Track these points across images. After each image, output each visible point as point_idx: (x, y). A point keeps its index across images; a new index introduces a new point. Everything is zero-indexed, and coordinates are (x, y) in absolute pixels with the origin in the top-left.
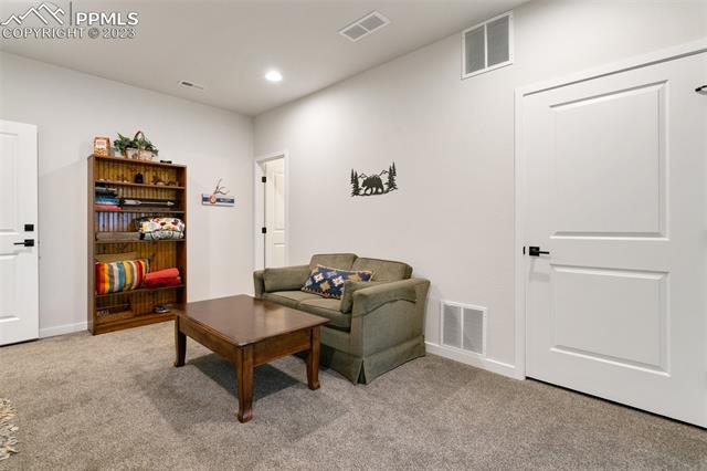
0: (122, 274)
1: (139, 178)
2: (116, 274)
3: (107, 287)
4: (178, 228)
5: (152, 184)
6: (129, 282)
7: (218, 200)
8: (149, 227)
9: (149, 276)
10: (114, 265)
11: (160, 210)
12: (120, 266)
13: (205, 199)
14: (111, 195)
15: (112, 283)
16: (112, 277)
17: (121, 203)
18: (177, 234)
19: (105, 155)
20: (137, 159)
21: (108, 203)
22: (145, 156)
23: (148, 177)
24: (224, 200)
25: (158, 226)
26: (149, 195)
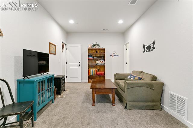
0: (93, 72)
1: (97, 52)
2: (92, 72)
3: (90, 74)
4: (103, 62)
5: (99, 53)
6: (94, 74)
7: (114, 56)
8: (97, 62)
9: (98, 73)
10: (91, 70)
11: (101, 59)
12: (92, 70)
13: (111, 56)
14: (92, 56)
15: (91, 73)
16: (91, 72)
17: (93, 58)
18: (103, 64)
19: (90, 48)
20: (96, 48)
21: (91, 58)
22: (97, 47)
23: (99, 52)
24: (116, 56)
25: (99, 62)
26: (99, 55)
